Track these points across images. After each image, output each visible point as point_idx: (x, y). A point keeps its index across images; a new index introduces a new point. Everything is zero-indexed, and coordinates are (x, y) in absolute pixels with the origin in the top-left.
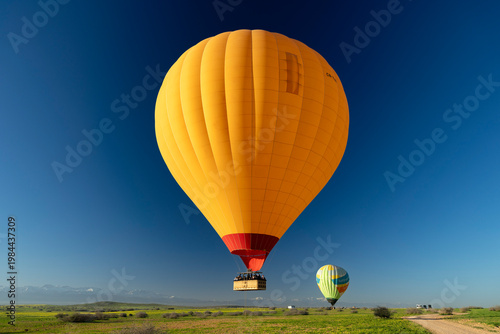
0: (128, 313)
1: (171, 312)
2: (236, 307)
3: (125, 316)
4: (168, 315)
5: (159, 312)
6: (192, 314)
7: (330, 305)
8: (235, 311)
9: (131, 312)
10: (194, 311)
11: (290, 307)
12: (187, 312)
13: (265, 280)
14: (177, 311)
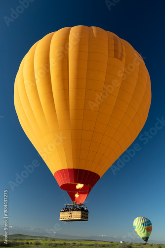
0: (30, 242)
1: (53, 242)
2: (90, 240)
3: (28, 243)
4: (51, 244)
5: (47, 242)
6: (65, 244)
7: (145, 242)
8: (89, 243)
9: (31, 241)
10: (67, 242)
11: (121, 242)
12: (62, 242)
13: (87, 211)
14: (57, 242)
